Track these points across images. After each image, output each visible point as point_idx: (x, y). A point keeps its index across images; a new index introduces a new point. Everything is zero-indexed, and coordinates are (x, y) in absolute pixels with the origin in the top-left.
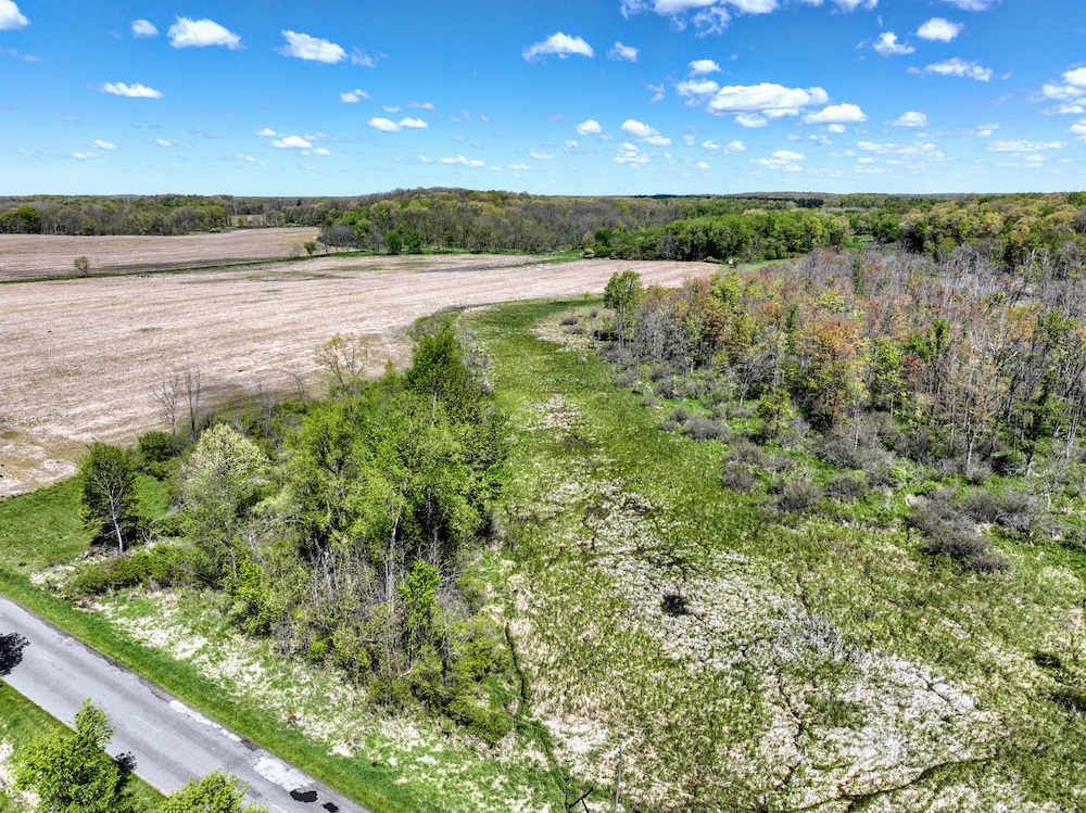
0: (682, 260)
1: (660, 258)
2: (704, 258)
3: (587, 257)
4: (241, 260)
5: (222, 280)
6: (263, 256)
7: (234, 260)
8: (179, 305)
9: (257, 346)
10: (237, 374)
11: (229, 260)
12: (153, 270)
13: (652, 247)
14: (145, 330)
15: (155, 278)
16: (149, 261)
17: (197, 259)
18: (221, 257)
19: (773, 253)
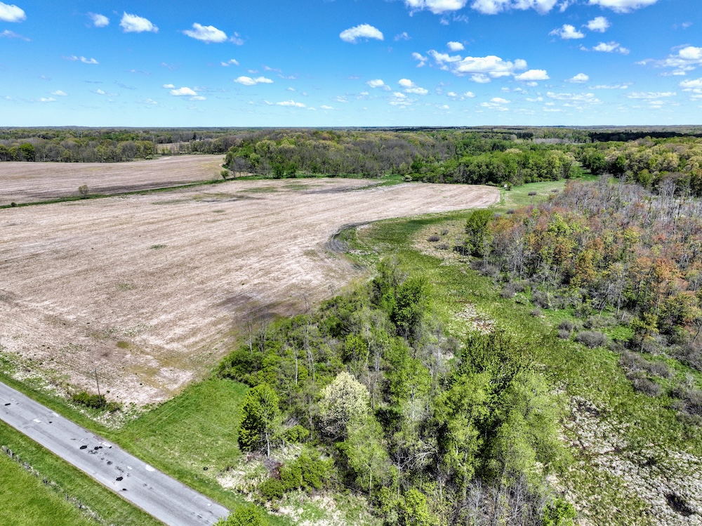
0: (471, 184)
1: (457, 182)
2: (486, 183)
3: (406, 180)
4: (179, 183)
5: (178, 201)
6: (192, 179)
7: (175, 183)
8: (165, 224)
9: (240, 262)
10: (242, 287)
11: (171, 183)
12: (126, 191)
13: (451, 175)
14: (156, 247)
15: (133, 199)
16: (119, 184)
17: (150, 182)
18: (165, 180)
19: (530, 179)
